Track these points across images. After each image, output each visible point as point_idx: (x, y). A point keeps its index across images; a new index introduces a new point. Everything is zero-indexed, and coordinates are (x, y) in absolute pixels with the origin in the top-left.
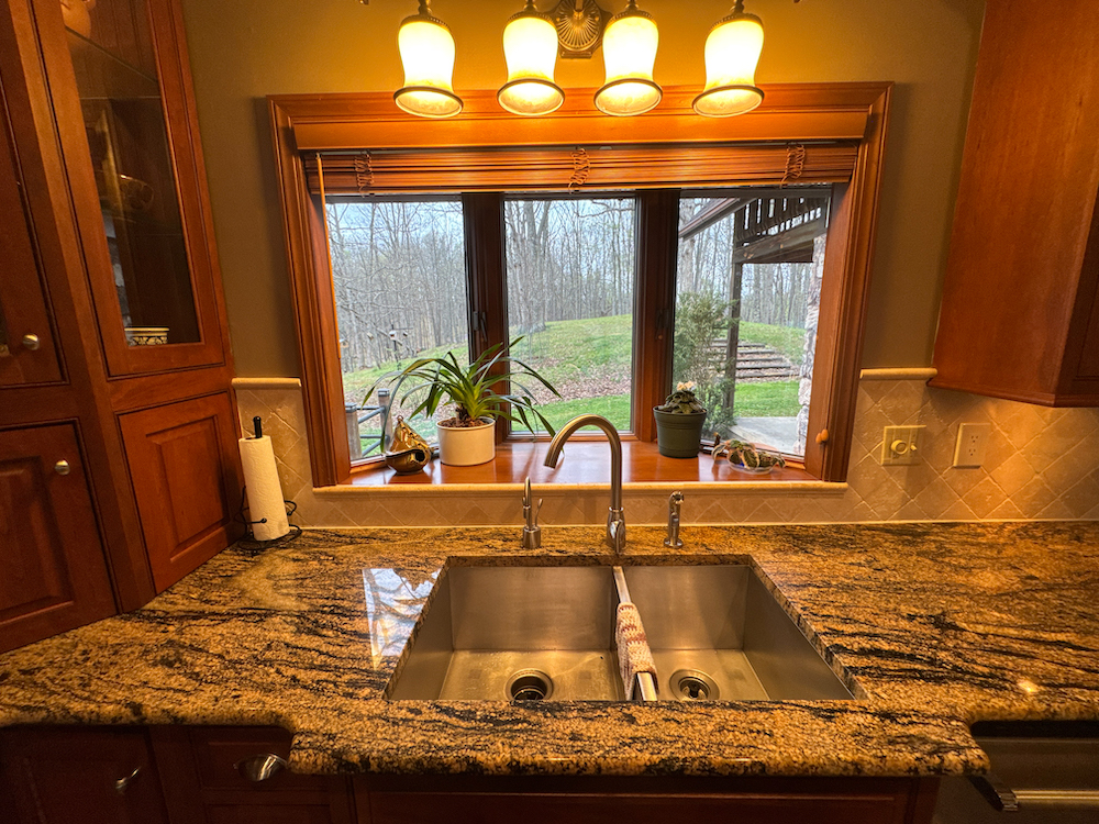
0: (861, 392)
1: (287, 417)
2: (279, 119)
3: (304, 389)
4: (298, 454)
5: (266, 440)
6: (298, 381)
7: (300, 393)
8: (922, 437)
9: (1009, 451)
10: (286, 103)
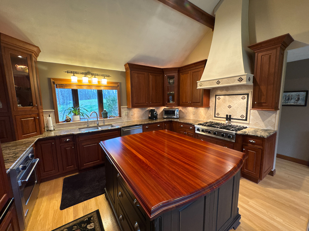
1: (53, 115)
2: (52, 80)
5: (50, 117)
7: (54, 112)
8: (127, 113)
10: (53, 79)
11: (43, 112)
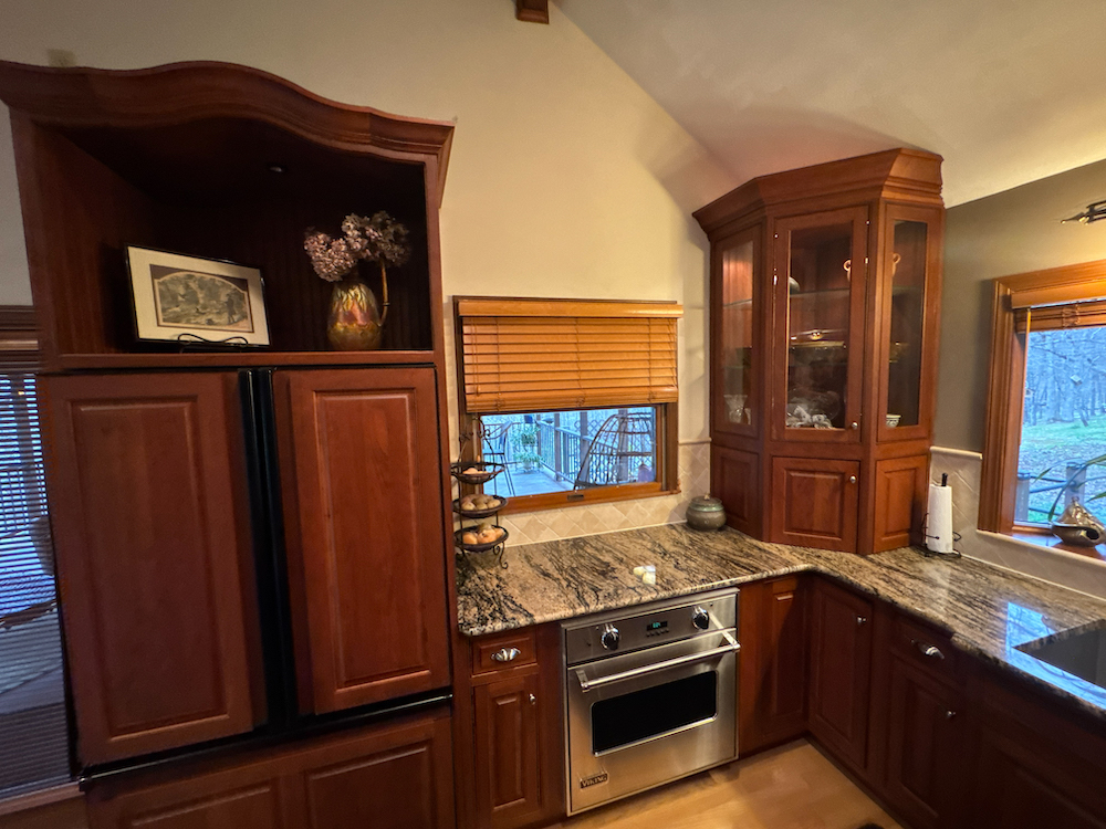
1: (967, 478)
2: (1000, 291)
3: (984, 462)
4: (970, 504)
5: (948, 489)
6: (980, 455)
7: (980, 464)
11: (928, 455)
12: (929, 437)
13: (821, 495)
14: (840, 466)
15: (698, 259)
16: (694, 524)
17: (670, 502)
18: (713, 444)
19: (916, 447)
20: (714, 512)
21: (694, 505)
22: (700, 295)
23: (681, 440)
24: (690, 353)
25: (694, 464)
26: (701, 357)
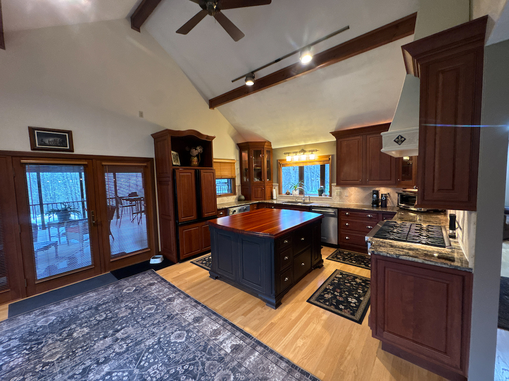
0: (332, 186)
1: (277, 188)
4: (277, 191)
5: (275, 189)
6: (278, 184)
8: (340, 192)
9: (352, 194)
10: (279, 160)
11: (272, 185)
12: (273, 183)
13: (259, 191)
14: (261, 187)
15: (238, 152)
16: (239, 200)
17: (235, 197)
18: (241, 186)
19: (271, 184)
20: (243, 197)
21: (239, 197)
22: (238, 159)
23: (236, 185)
24: (237, 169)
25: (238, 190)
26: (239, 170)
